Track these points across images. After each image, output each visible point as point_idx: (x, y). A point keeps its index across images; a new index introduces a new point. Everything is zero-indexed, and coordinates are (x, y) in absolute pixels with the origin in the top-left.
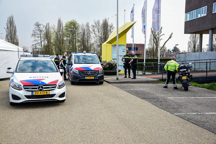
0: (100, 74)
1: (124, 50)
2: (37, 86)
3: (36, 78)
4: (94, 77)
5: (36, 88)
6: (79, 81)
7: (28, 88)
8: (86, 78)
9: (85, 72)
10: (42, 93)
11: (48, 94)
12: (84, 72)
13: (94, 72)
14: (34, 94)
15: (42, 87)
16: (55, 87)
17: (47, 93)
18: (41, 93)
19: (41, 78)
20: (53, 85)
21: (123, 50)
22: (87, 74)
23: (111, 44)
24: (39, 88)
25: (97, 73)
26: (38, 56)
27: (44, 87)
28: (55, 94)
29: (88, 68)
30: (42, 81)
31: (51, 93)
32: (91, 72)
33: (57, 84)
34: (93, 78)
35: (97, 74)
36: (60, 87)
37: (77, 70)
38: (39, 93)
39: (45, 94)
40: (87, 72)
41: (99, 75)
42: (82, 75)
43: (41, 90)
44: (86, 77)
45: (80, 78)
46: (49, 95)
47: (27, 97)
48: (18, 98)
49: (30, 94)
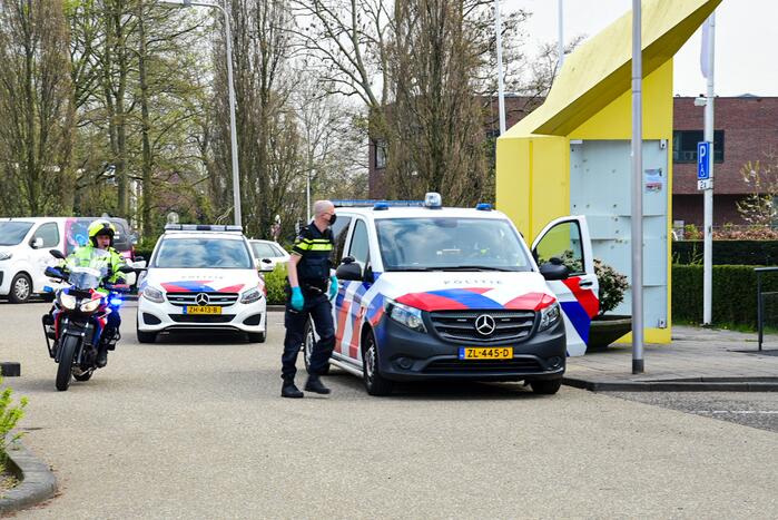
0: (545, 329)
1: (656, 178)
2: (195, 294)
3: (195, 279)
4: (510, 350)
5: (193, 300)
6: (424, 371)
7: (175, 299)
8: (467, 354)
9: (462, 318)
10: (206, 311)
11: (218, 313)
12: (454, 321)
13: (514, 320)
14: (188, 312)
15: (205, 298)
16: (235, 299)
17: (215, 310)
18: (202, 310)
19: (207, 279)
20: (230, 295)
21: (647, 179)
22: (474, 333)
23: (565, 134)
24: (199, 298)
25: (529, 324)
26: (209, 229)
27: (209, 297)
28: (234, 316)
29: (477, 294)
30: (208, 285)
31: (226, 311)
32: (498, 321)
33: (240, 293)
34: (507, 353)
35: (528, 328)
36: (249, 300)
37: (412, 310)
38: (199, 311)
39: (212, 313)
40: (471, 321)
41: (540, 339)
42: (442, 335)
43: (202, 304)
44: (466, 350)
45: (431, 352)
46: (220, 316)
47: (174, 317)
48: (157, 321)
49: (179, 311)
